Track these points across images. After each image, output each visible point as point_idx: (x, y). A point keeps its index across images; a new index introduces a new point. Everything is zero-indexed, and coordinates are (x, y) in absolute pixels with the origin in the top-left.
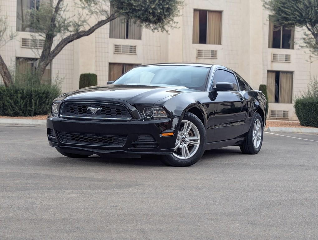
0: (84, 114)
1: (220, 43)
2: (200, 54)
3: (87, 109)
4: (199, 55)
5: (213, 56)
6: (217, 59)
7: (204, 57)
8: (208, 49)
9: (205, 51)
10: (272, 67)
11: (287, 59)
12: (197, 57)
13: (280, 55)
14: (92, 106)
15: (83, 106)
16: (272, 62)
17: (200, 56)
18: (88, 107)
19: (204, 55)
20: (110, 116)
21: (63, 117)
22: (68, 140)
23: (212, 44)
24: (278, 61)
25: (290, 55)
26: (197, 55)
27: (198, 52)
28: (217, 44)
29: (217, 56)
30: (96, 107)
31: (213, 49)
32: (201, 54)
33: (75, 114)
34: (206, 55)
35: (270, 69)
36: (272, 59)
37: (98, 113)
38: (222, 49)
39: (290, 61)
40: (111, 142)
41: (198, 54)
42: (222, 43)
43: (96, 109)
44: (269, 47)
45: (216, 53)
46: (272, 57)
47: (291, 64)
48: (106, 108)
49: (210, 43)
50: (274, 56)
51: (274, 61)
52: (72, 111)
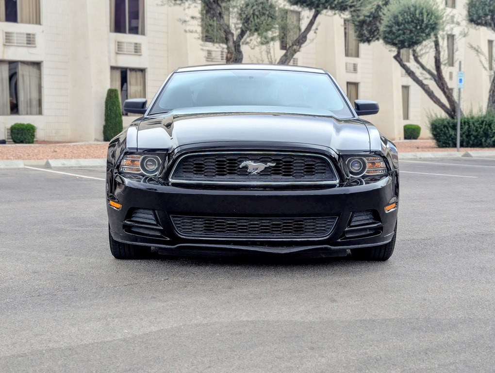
0: (228, 176)
1: (38, 22)
2: (9, 39)
3: (241, 166)
4: (8, 41)
5: (29, 42)
6: (35, 47)
7: (15, 44)
8: (22, 31)
9: (17, 33)
10: (116, 61)
11: (137, 49)
12: (5, 43)
13: (127, 43)
14: (251, 160)
15: (228, 160)
16: (117, 53)
17: (10, 42)
18: (241, 161)
19: (15, 41)
20: (291, 177)
21: (174, 185)
22: (194, 231)
23: (26, 23)
24: (125, 53)
25: (140, 44)
26: (5, 41)
27: (6, 36)
28: (33, 23)
29: (36, 43)
30: (262, 162)
31: (29, 32)
32: (11, 40)
33: (205, 176)
34: (19, 41)
35: (114, 64)
36: (117, 49)
37: (265, 173)
38: (43, 32)
39: (141, 52)
40: (299, 230)
41: (6, 39)
42: (41, 23)
43: (261, 166)
44: (111, 31)
45: (34, 38)
46: (117, 47)
47: (142, 57)
48: (285, 162)
49: (22, 22)
50: (119, 45)
51: (119, 52)
52: (199, 169)
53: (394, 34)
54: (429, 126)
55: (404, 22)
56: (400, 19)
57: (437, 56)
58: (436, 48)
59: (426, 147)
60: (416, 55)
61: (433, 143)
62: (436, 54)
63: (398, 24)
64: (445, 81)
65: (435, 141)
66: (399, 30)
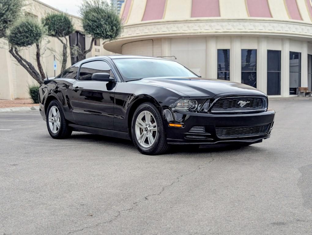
3: (238, 103)
14: (242, 100)
15: (234, 101)
18: (239, 101)
30: (245, 101)
37: (245, 106)
48: (252, 101)
53: (17, 38)
54: (29, 90)
55: (24, 31)
56: (21, 30)
57: (38, 51)
58: (37, 47)
59: (28, 103)
60: (17, 50)
61: (31, 101)
62: (37, 50)
63: (20, 32)
64: (41, 66)
65: (32, 100)
66: (21, 36)
